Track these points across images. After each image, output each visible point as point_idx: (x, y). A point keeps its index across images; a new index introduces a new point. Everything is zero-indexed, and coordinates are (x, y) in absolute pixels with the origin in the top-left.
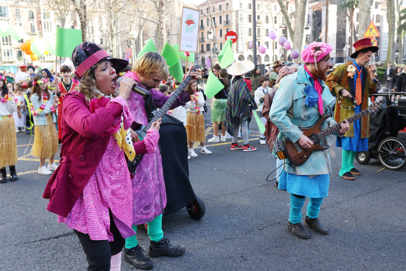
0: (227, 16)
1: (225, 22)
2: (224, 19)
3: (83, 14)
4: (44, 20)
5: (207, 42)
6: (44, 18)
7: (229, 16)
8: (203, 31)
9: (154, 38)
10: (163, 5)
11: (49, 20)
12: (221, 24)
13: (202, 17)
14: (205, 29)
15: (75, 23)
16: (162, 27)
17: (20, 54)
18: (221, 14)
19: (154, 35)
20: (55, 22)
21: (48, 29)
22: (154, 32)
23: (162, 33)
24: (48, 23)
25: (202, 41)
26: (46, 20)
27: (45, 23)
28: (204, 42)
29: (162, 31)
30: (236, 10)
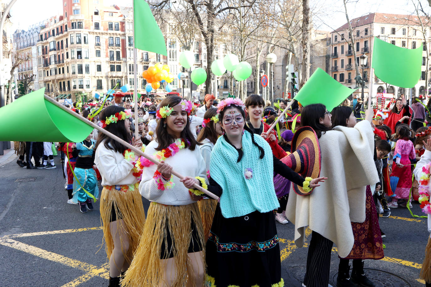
0: (366, 42)
1: (362, 49)
2: (362, 46)
3: (210, 38)
4: (170, 49)
5: (341, 72)
6: (170, 47)
7: (369, 43)
8: (337, 59)
9: (281, 67)
10: (308, 23)
11: (175, 49)
12: (358, 52)
13: (336, 44)
14: (339, 57)
15: (200, 51)
16: (306, 50)
17: (145, 83)
18: (359, 40)
19: (281, 64)
20: (180, 51)
21: (173, 58)
22: (282, 61)
23: (306, 57)
24: (173, 52)
25: (335, 71)
26: (172, 49)
27: (170, 52)
28: (337, 71)
29: (306, 54)
30: (377, 35)
